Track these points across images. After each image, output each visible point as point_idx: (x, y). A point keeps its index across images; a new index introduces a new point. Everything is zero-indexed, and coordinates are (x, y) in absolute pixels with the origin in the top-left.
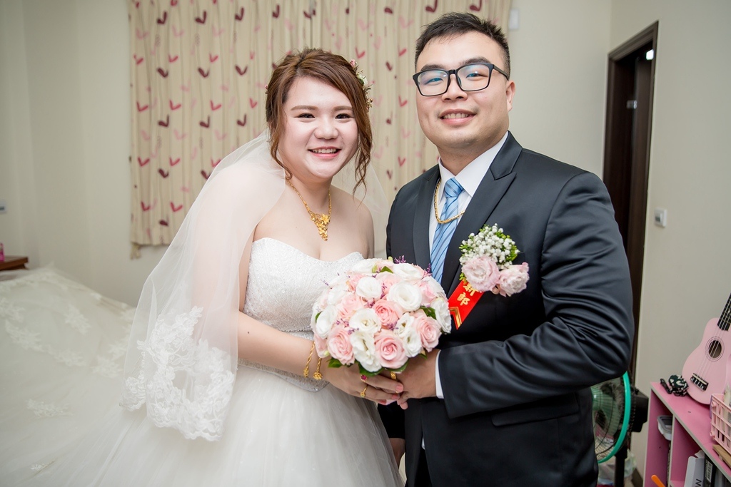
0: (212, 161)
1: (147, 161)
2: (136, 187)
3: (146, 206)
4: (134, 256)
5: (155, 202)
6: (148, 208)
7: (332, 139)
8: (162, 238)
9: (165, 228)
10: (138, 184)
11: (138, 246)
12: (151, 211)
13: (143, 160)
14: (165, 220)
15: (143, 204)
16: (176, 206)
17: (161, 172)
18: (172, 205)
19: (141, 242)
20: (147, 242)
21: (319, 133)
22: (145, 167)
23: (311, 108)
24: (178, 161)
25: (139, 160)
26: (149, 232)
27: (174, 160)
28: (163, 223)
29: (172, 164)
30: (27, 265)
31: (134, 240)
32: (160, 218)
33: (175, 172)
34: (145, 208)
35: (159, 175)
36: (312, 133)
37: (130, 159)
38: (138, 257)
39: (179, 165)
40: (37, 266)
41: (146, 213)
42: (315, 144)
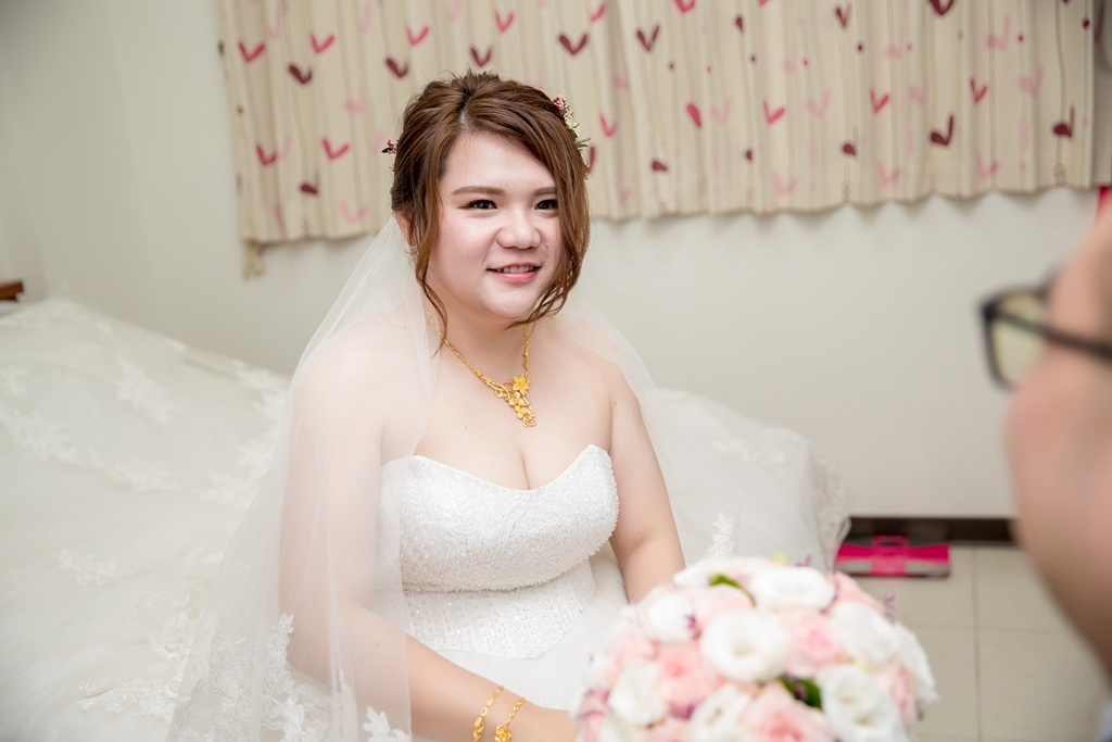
0: (409, 33)
1: (260, 49)
2: (240, 111)
3: (268, 153)
4: (252, 272)
5: (288, 140)
6: (273, 159)
7: (531, 249)
8: (306, 224)
9: (311, 199)
10: (245, 104)
11: (258, 247)
12: (281, 164)
13: (251, 47)
14: (311, 181)
15: (260, 151)
16: (335, 146)
17: (294, 71)
18: (326, 145)
19: (263, 235)
20: (275, 236)
21: (508, 238)
22: (257, 64)
23: (491, 191)
24: (330, 41)
25: (242, 47)
26: (278, 212)
27: (321, 39)
28: (308, 189)
29: (318, 49)
30: (20, 297)
31: (247, 234)
32: (299, 179)
33: (325, 66)
34: (267, 159)
35: (290, 80)
36: (494, 239)
37: (221, 48)
38: (259, 273)
39: (334, 50)
40: (42, 296)
41: (269, 170)
42: (500, 259)
